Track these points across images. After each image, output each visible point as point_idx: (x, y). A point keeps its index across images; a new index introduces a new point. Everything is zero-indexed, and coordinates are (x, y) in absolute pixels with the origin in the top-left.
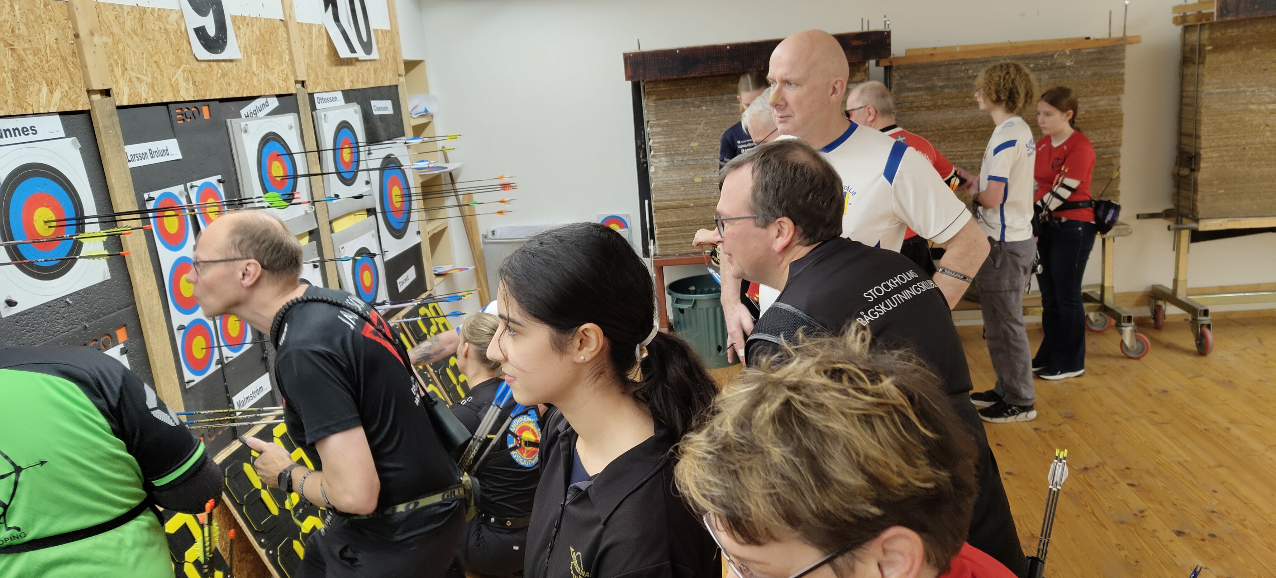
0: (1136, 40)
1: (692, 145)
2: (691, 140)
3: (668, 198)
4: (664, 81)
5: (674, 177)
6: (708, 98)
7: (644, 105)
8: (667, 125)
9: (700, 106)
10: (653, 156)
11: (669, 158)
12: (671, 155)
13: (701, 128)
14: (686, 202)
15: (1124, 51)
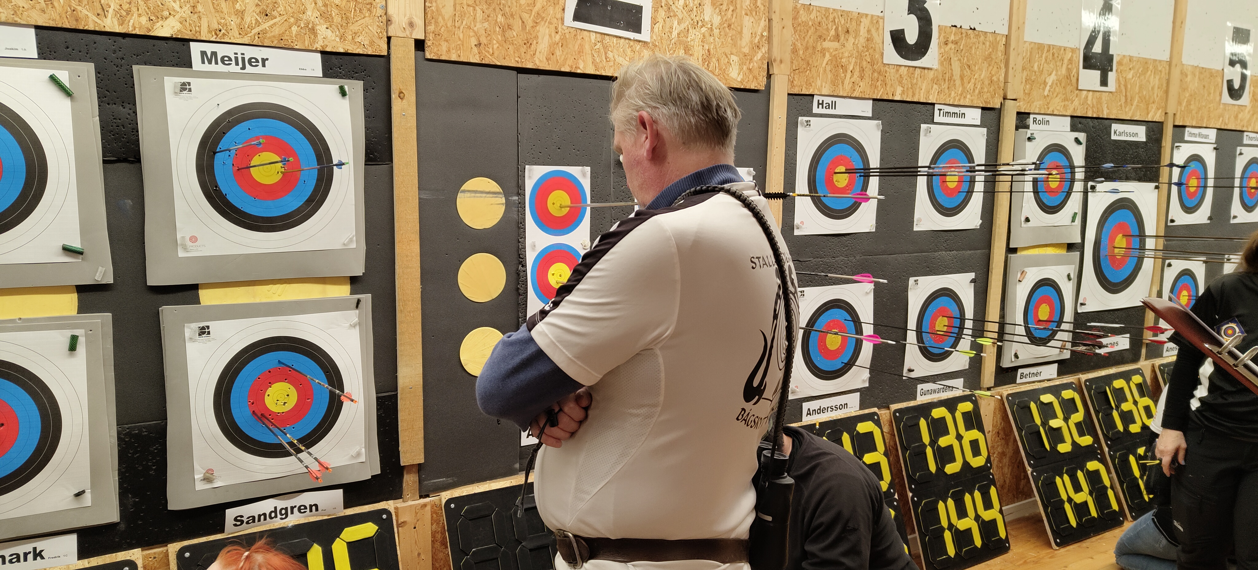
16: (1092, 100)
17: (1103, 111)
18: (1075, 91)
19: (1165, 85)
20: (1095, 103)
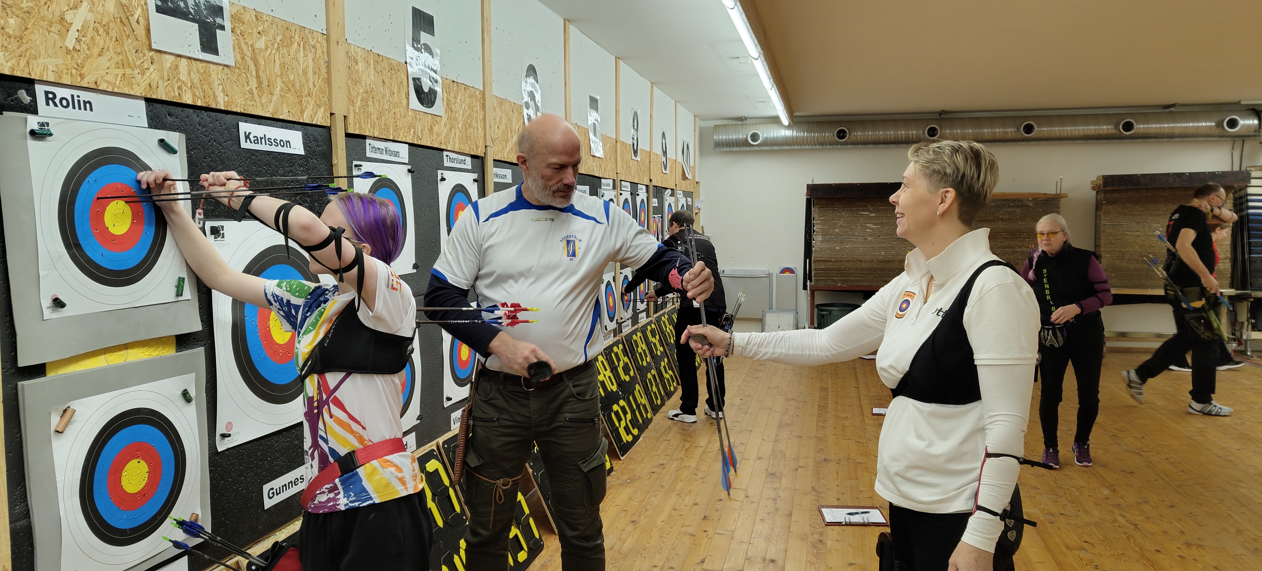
0: (1066, 196)
1: (836, 230)
2: (836, 228)
3: (821, 256)
4: (824, 199)
5: (825, 246)
6: (846, 209)
7: (813, 209)
8: (824, 220)
9: (841, 212)
10: (815, 235)
11: (823, 237)
12: (824, 235)
13: (841, 223)
14: (830, 259)
15: (1059, 201)
16: (189, 74)
17: (215, 96)
18: (146, 52)
19: (324, 70)
20: (196, 81)
